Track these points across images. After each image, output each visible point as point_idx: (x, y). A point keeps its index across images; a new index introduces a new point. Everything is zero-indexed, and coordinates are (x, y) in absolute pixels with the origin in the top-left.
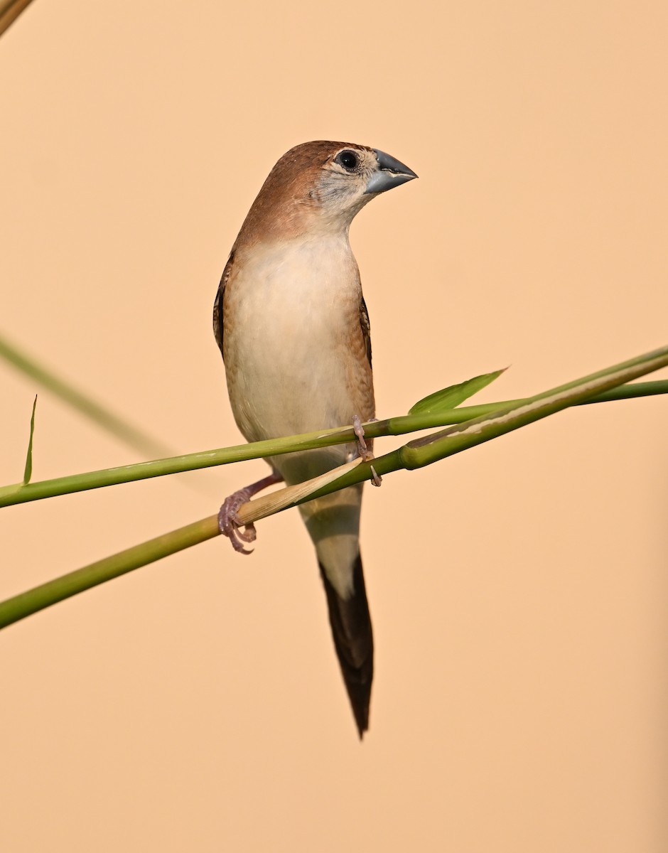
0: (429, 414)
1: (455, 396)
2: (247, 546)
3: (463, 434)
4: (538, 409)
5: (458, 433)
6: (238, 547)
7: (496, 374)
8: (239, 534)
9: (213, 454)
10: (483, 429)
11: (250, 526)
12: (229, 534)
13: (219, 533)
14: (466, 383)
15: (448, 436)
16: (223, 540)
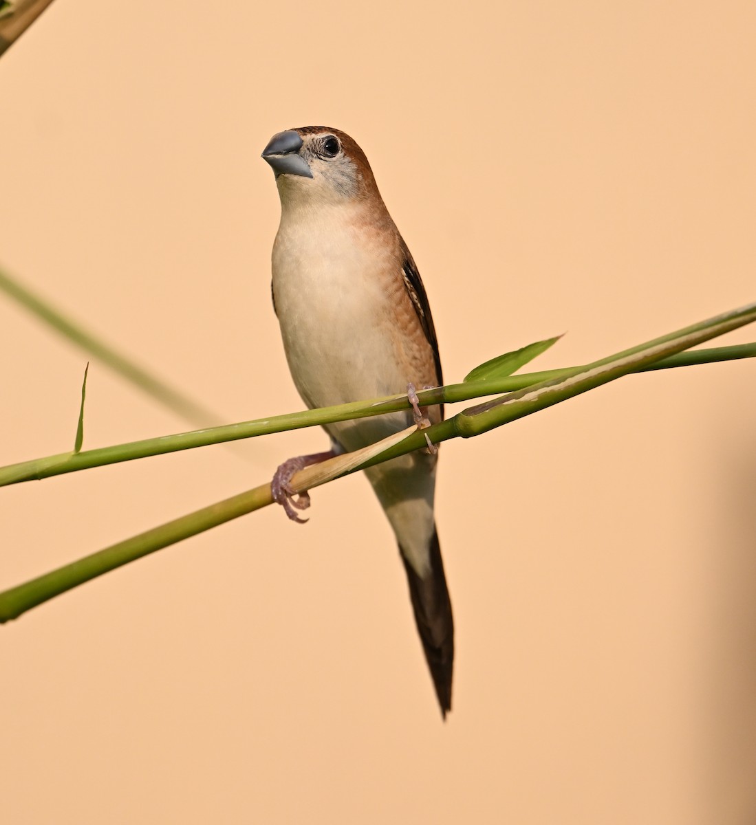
0: (485, 382)
1: (511, 363)
2: (302, 514)
3: (520, 402)
4: (595, 376)
5: (514, 401)
6: (292, 516)
7: (552, 341)
8: (293, 502)
9: (266, 422)
10: (539, 396)
11: (304, 494)
12: (282, 502)
13: (272, 501)
14: (522, 350)
15: (504, 404)
16: (277, 508)
